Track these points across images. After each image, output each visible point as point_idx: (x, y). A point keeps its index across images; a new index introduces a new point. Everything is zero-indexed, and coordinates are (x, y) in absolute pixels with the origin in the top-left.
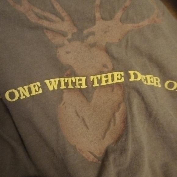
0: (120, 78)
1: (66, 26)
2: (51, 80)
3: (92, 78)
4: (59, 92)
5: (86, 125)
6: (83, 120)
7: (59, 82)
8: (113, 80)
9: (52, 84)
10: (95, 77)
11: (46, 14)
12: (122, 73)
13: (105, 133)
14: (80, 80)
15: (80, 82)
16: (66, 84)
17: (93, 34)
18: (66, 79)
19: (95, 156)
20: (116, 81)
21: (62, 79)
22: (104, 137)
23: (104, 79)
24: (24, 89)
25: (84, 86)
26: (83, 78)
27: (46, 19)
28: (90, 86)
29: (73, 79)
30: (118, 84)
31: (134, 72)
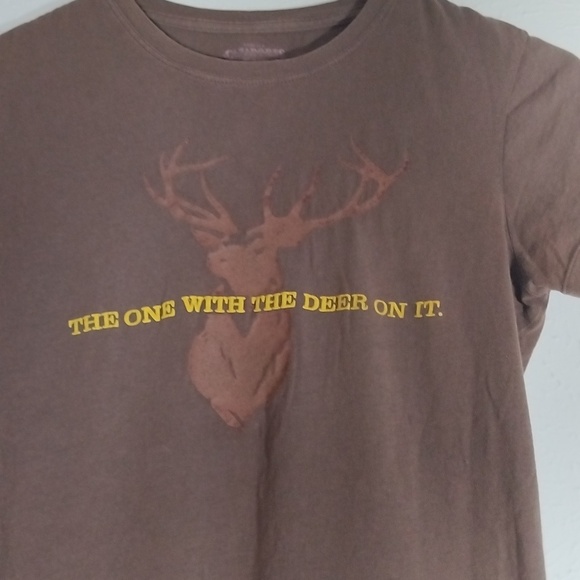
0: (290, 301)
1: (224, 223)
2: (192, 297)
3: (253, 300)
4: (202, 316)
5: (233, 372)
6: (231, 364)
7: (204, 301)
8: (280, 304)
9: (192, 304)
10: (258, 298)
11: (197, 209)
12: (295, 294)
13: (258, 387)
14: (237, 301)
15: (236, 304)
16: (214, 306)
17: (260, 235)
18: (215, 299)
19: (238, 418)
20: (284, 306)
21: (208, 299)
22: (255, 392)
23: (269, 302)
24: (154, 311)
25: (241, 310)
26: (242, 299)
27: (194, 214)
28: (250, 310)
29: (226, 299)
30: (287, 310)
31: (310, 296)
